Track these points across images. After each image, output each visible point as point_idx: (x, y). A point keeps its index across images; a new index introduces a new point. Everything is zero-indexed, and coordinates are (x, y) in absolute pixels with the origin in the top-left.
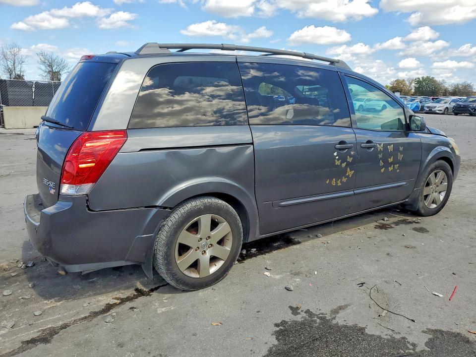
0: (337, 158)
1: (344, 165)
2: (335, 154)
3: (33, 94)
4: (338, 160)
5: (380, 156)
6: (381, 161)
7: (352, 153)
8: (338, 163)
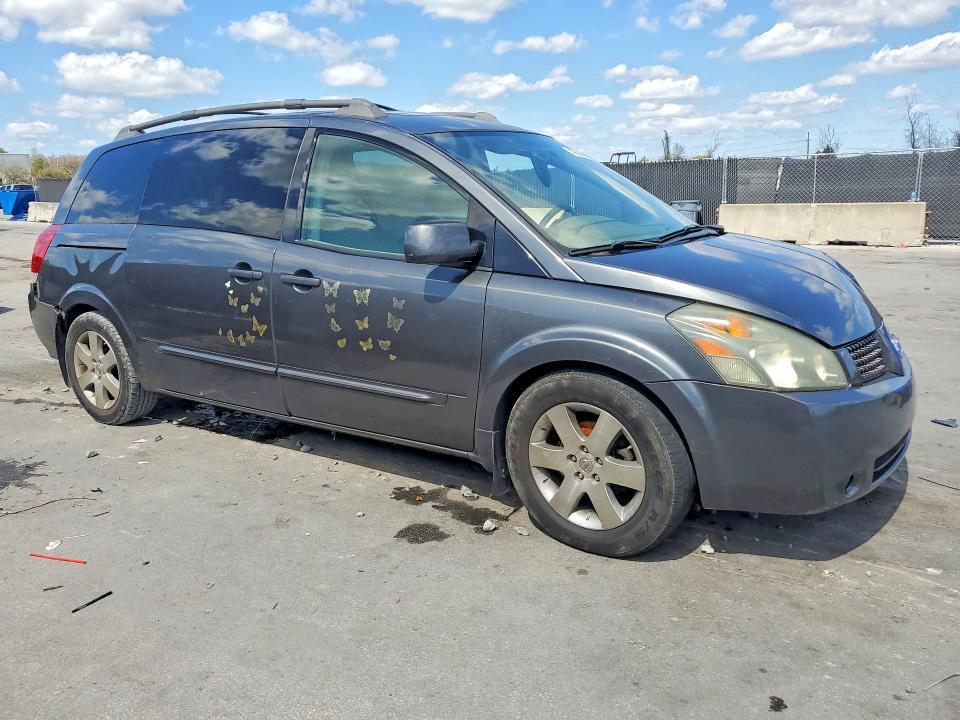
0: (231, 292)
1: (245, 308)
2: (228, 285)
3: (779, 181)
4: (233, 296)
5: (331, 309)
6: (333, 320)
7: (261, 289)
8: (233, 302)
